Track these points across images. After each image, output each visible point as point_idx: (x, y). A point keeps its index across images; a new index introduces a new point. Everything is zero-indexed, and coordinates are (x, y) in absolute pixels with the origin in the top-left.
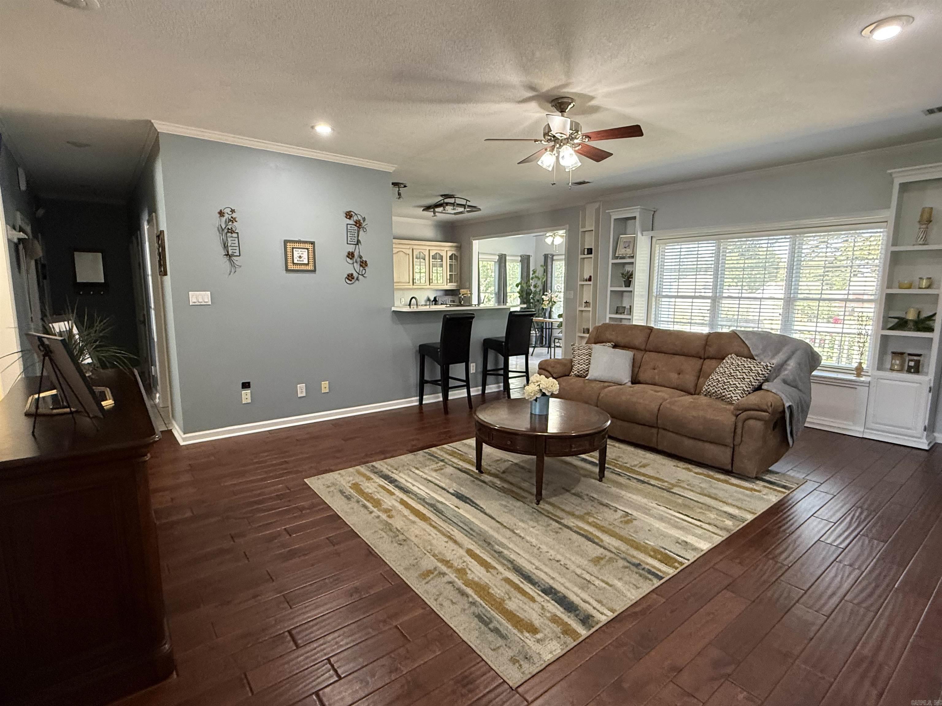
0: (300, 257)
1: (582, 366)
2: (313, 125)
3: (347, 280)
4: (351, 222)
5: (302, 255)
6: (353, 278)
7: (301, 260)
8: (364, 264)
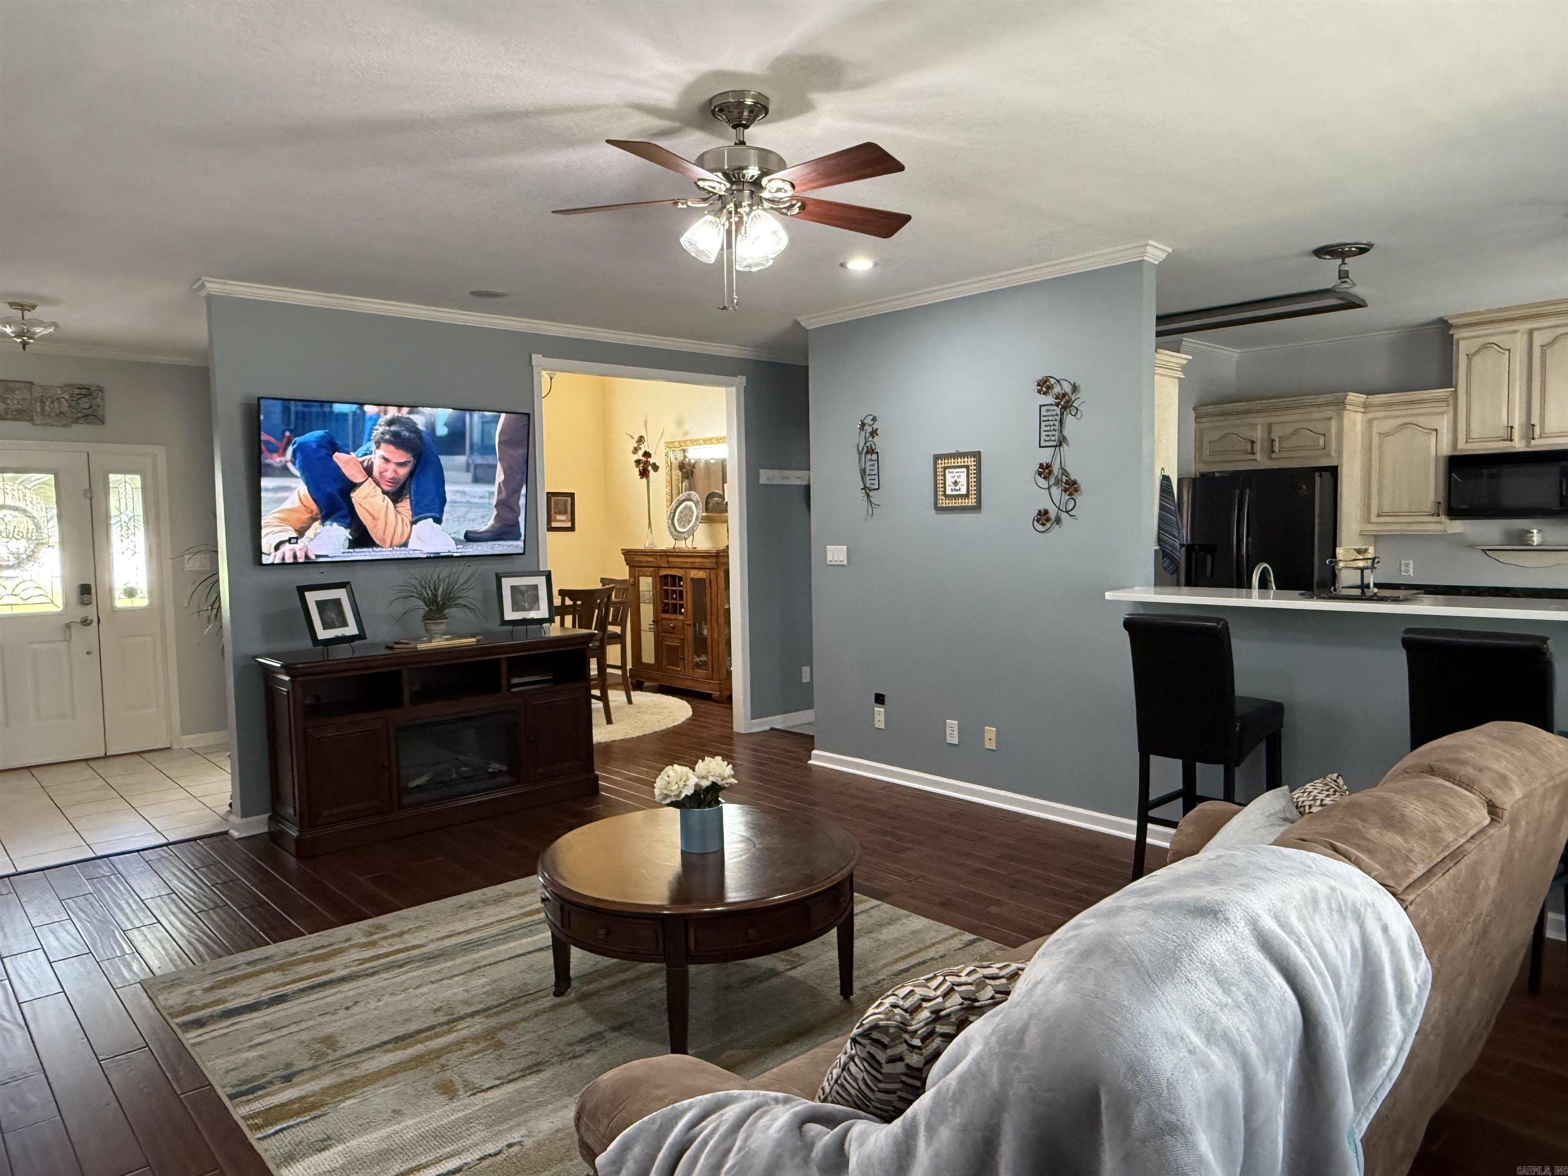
0: (956, 483)
3: (1035, 522)
4: (1049, 399)
5: (958, 480)
6: (1048, 520)
7: (957, 488)
8: (1071, 487)
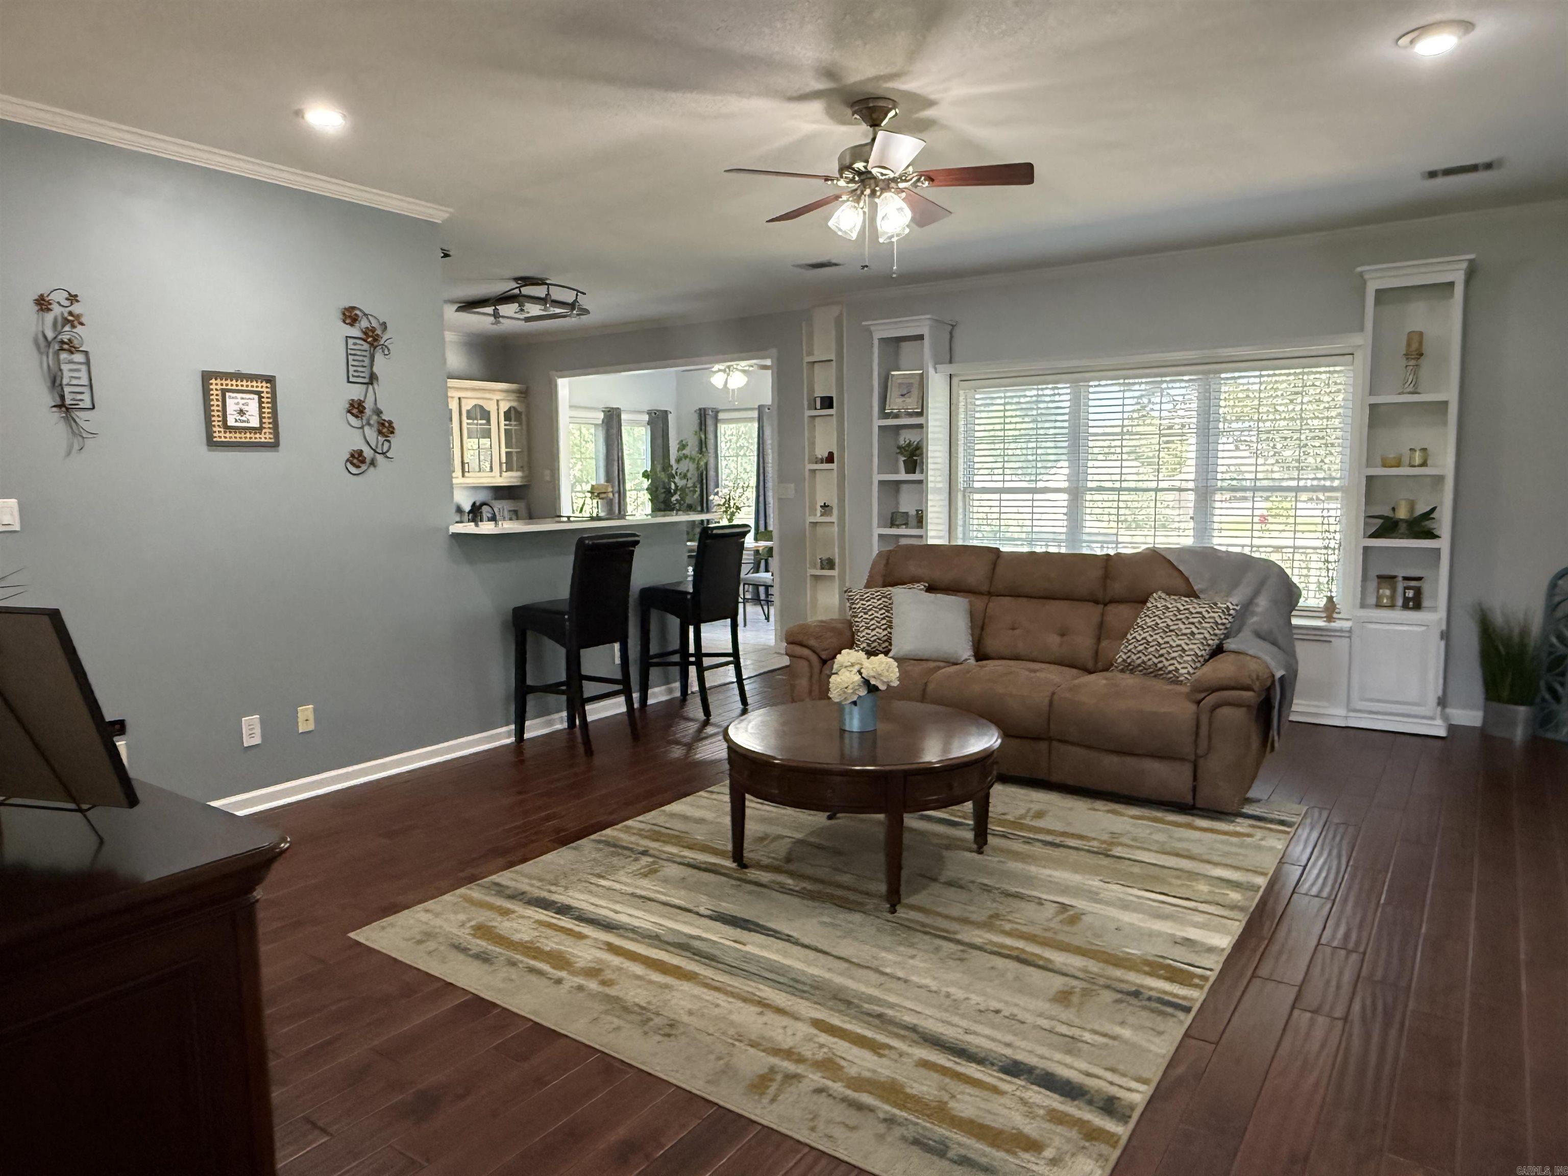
0: (241, 412)
1: (874, 633)
2: (297, 107)
3: (349, 465)
4: (355, 332)
5: (245, 408)
6: (363, 462)
7: (243, 418)
8: (386, 429)
